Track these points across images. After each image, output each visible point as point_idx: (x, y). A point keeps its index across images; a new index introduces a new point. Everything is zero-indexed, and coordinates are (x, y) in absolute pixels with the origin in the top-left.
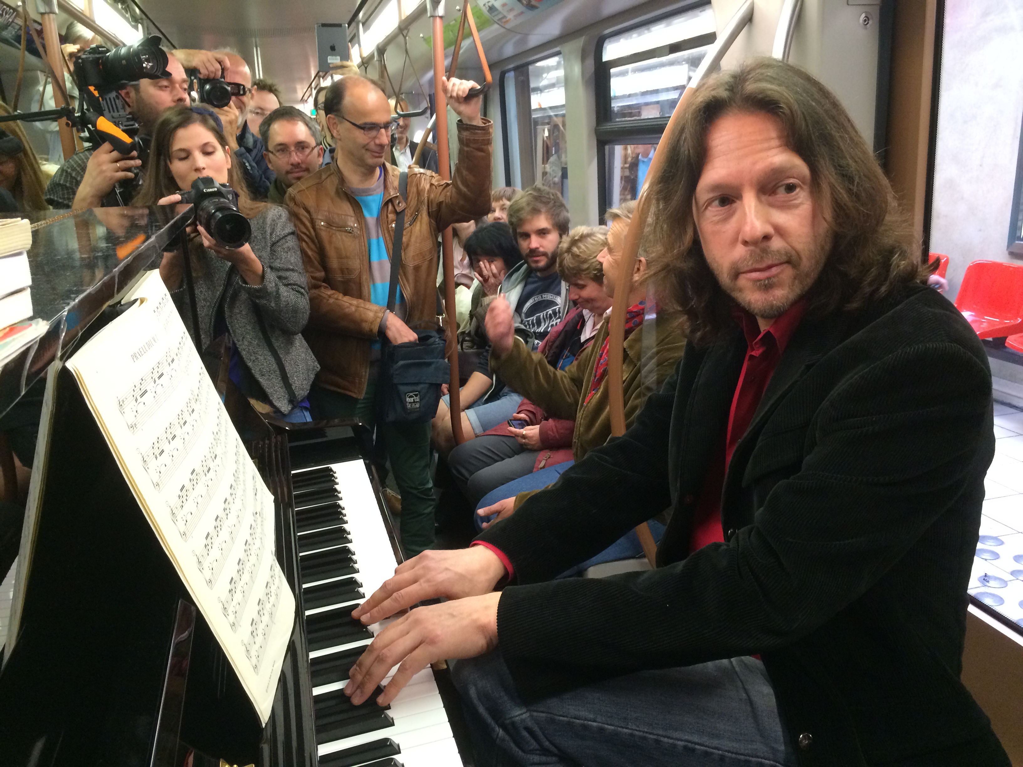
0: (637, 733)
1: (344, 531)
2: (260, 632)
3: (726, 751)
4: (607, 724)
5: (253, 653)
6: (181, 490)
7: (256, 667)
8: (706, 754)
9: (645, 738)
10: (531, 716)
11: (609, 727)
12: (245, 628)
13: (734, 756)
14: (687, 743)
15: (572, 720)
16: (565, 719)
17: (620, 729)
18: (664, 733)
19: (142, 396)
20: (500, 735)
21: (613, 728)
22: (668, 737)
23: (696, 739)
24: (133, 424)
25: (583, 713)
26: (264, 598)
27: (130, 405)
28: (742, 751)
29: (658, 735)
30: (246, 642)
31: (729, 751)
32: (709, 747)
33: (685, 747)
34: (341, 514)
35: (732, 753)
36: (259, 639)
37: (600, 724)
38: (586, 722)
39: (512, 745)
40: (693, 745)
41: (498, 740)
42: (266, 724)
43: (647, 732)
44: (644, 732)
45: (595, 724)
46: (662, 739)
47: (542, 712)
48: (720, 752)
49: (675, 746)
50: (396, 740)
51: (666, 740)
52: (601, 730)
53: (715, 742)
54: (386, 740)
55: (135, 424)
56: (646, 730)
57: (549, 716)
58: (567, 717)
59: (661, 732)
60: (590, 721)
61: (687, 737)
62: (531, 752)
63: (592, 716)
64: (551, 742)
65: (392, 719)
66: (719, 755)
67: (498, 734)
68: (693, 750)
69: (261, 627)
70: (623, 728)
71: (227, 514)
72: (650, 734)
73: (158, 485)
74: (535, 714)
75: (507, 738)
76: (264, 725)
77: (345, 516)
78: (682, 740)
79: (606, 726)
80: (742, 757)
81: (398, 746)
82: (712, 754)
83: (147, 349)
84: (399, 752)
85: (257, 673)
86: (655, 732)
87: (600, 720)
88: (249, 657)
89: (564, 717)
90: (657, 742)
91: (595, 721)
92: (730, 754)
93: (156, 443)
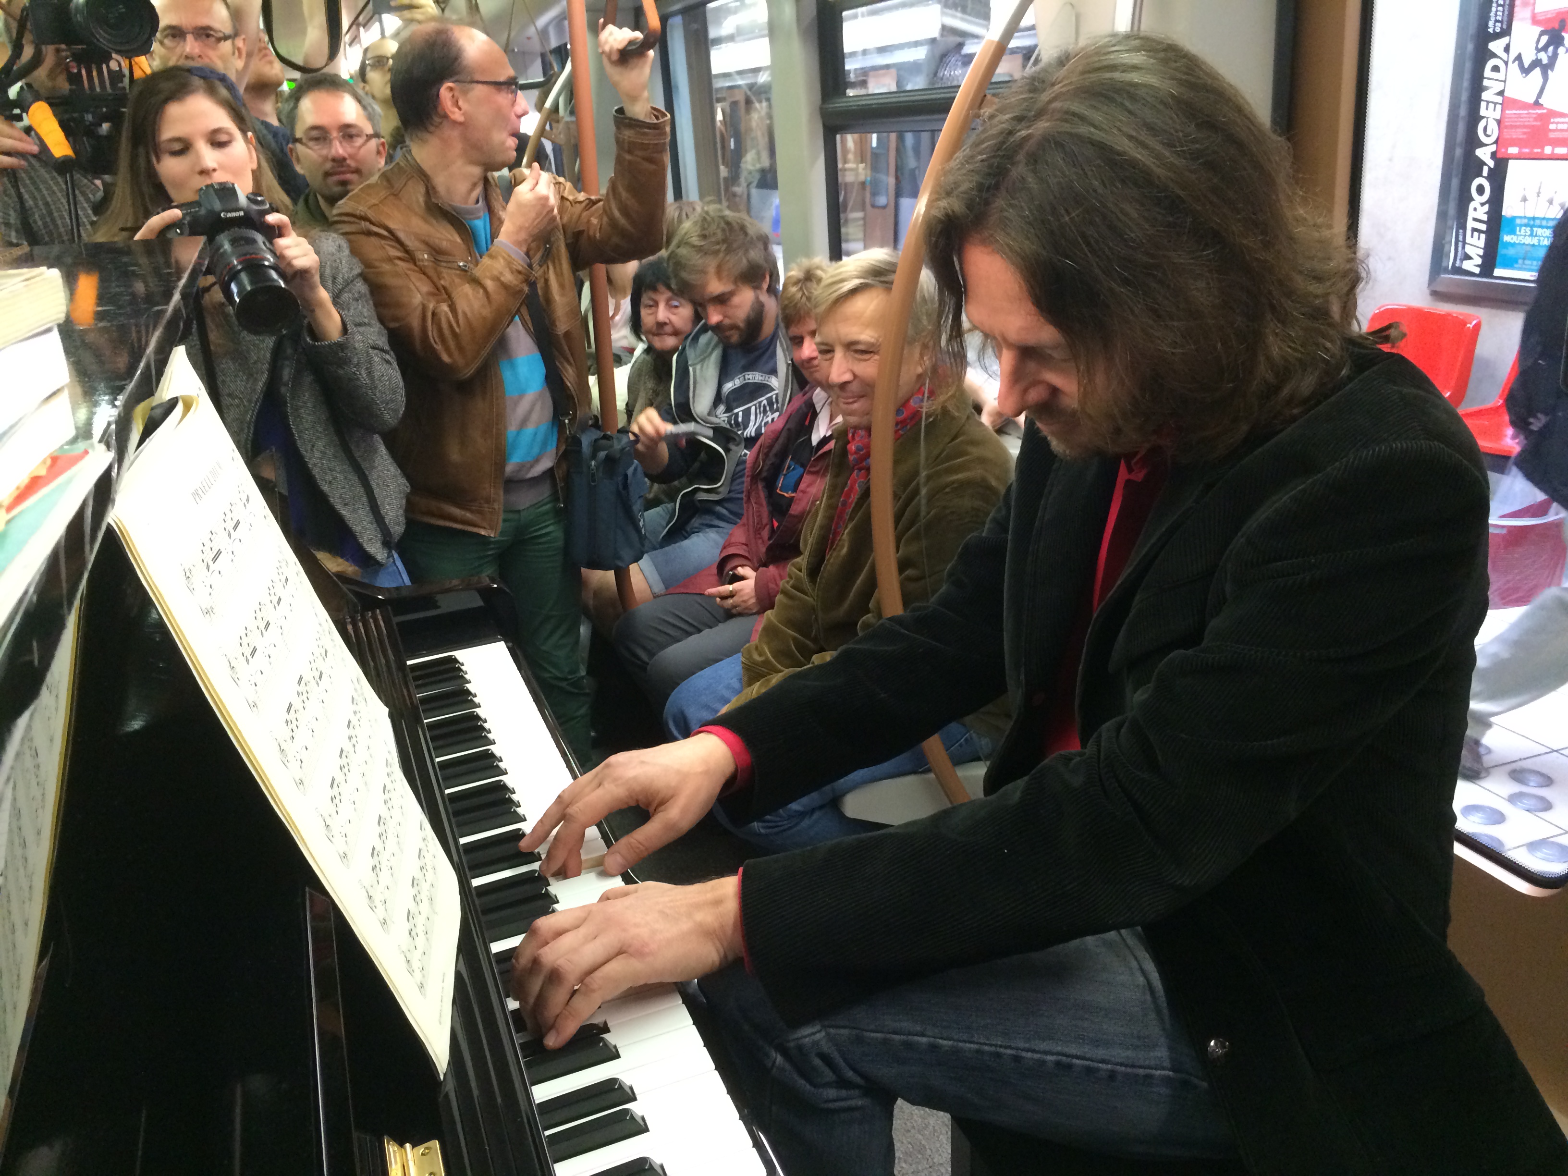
0: (986, 1048)
1: (492, 756)
2: (420, 929)
3: (1117, 1064)
4: (941, 1038)
5: (416, 965)
6: (289, 711)
7: (421, 986)
8: (1089, 1070)
9: (998, 1055)
10: (828, 1034)
11: (945, 1042)
12: (400, 926)
13: (1129, 1070)
14: (1060, 1057)
15: (889, 1036)
16: (879, 1035)
17: (961, 1044)
18: (1027, 1045)
19: (215, 559)
20: (777, 1062)
21: (950, 1043)
22: (1034, 1051)
23: (1073, 1050)
24: (208, 607)
25: (905, 1025)
26: (418, 875)
27: (199, 573)
28: (1141, 1063)
29: (1017, 1049)
30: (405, 949)
31: (1121, 1064)
32: (1092, 1061)
33: (1058, 1064)
34: (484, 729)
35: (1126, 1066)
36: (420, 941)
37: (932, 1039)
38: (910, 1037)
39: (796, 1077)
40: (1069, 1059)
41: (775, 1070)
42: (445, 1075)
43: (1001, 1046)
44: (996, 1046)
45: (924, 1040)
46: (1024, 1054)
47: (844, 1027)
48: (1109, 1066)
49: (1043, 1063)
50: (627, 1080)
51: (1029, 1055)
52: (934, 1047)
53: (1101, 1053)
54: (613, 1081)
55: (212, 608)
56: (999, 1043)
57: (854, 1032)
58: (881, 1032)
59: (1022, 1045)
60: (917, 1035)
61: (1059, 1048)
62: (827, 1085)
63: (918, 1028)
64: (855, 1070)
65: (615, 1047)
66: (1107, 1070)
67: (774, 1062)
68: (1070, 1066)
69: (420, 920)
70: (965, 1042)
71: (354, 746)
72: (1006, 1047)
73: (255, 705)
74: (832, 1031)
75: (788, 1066)
76: (442, 1077)
77: (489, 732)
78: (1052, 1054)
79: (941, 1041)
80: (1141, 1071)
81: (631, 1088)
82: (1098, 1070)
83: (213, 482)
84: (634, 1099)
85: (424, 994)
86: (1013, 1045)
87: (930, 1034)
88: (411, 972)
89: (878, 1032)
90: (1017, 1059)
91: (923, 1035)
92: (1123, 1068)
93: (244, 636)
